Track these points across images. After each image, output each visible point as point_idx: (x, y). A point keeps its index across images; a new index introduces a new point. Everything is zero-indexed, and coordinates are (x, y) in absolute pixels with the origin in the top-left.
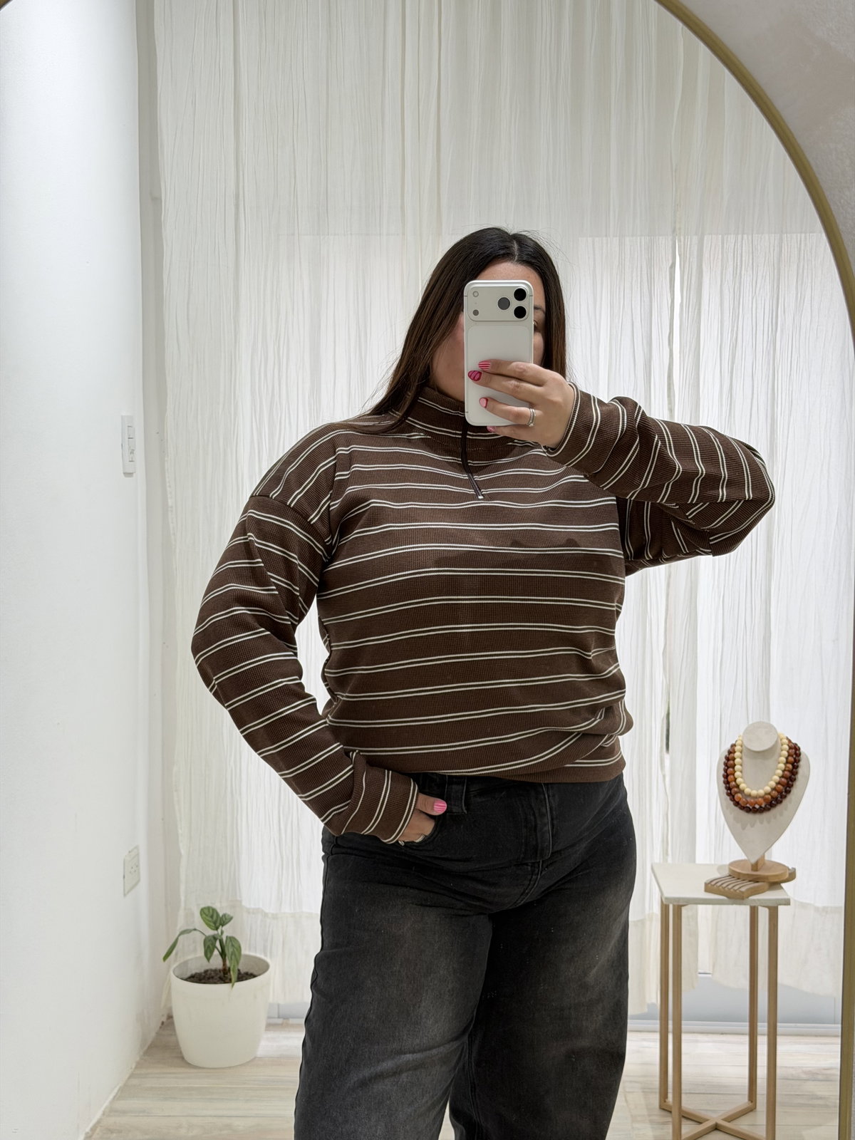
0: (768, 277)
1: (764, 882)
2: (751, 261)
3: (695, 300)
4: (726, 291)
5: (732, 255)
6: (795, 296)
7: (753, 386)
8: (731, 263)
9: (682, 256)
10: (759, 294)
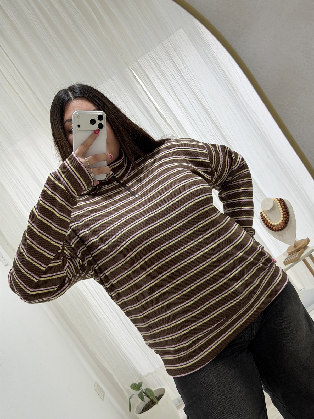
0: (166, 58)
1: (301, 249)
2: (157, 57)
3: (148, 81)
4: (156, 72)
5: (150, 59)
6: (179, 58)
7: (186, 96)
8: (151, 61)
9: (134, 70)
10: (167, 65)
